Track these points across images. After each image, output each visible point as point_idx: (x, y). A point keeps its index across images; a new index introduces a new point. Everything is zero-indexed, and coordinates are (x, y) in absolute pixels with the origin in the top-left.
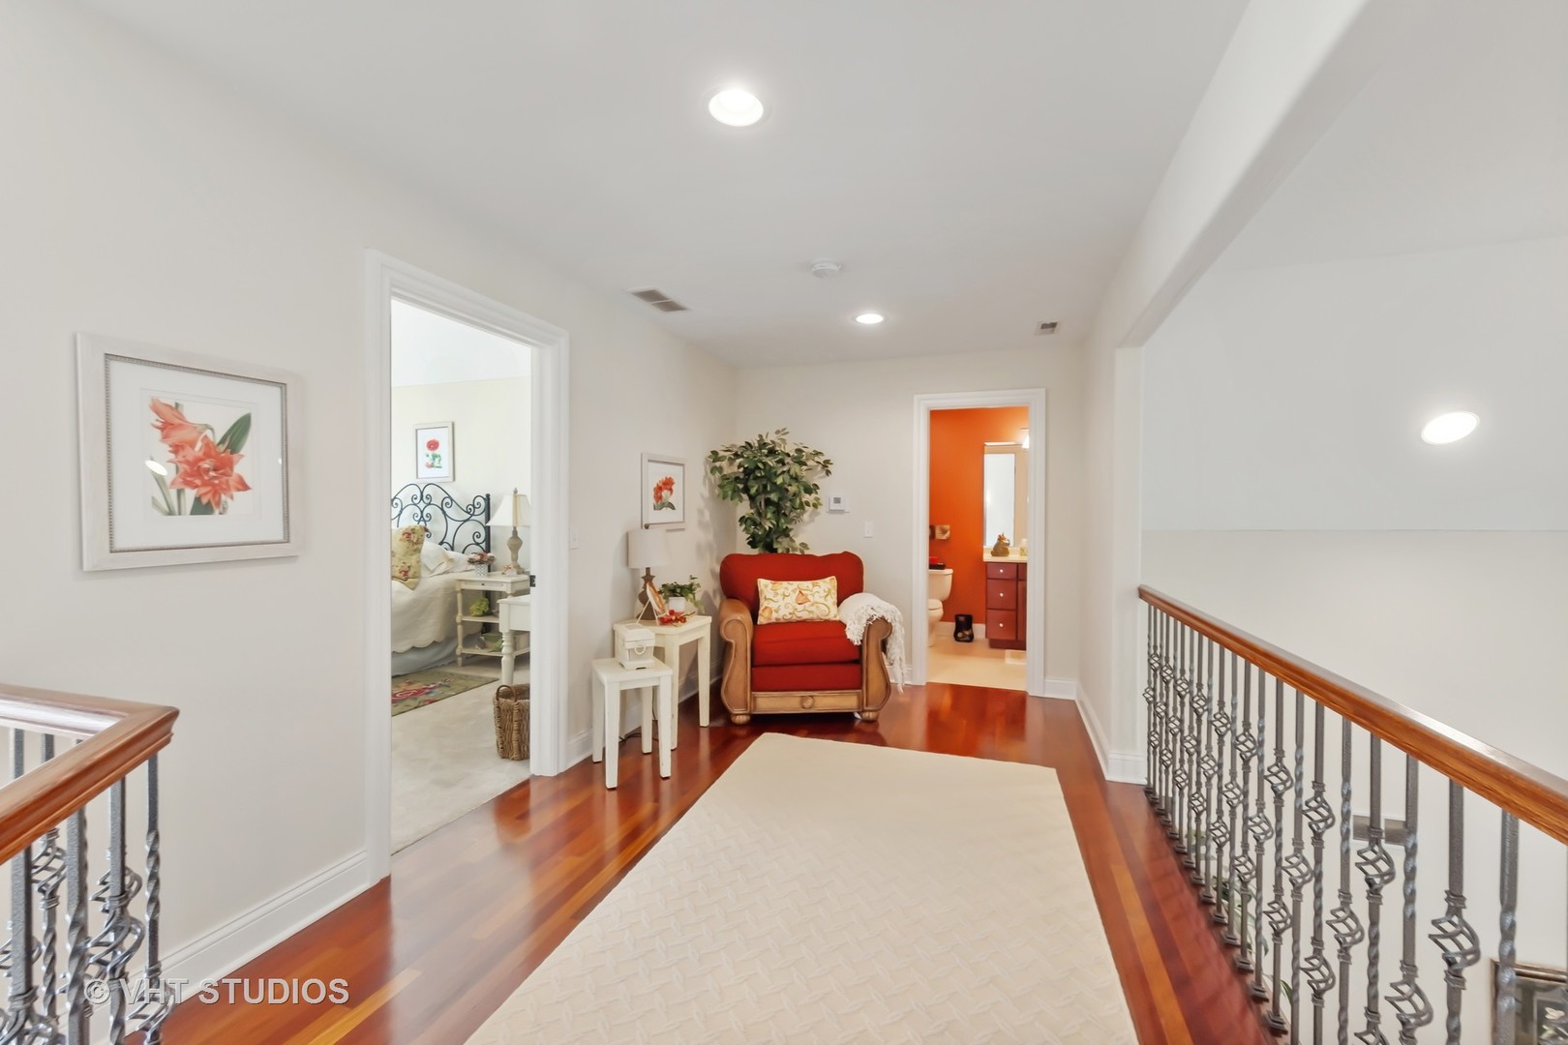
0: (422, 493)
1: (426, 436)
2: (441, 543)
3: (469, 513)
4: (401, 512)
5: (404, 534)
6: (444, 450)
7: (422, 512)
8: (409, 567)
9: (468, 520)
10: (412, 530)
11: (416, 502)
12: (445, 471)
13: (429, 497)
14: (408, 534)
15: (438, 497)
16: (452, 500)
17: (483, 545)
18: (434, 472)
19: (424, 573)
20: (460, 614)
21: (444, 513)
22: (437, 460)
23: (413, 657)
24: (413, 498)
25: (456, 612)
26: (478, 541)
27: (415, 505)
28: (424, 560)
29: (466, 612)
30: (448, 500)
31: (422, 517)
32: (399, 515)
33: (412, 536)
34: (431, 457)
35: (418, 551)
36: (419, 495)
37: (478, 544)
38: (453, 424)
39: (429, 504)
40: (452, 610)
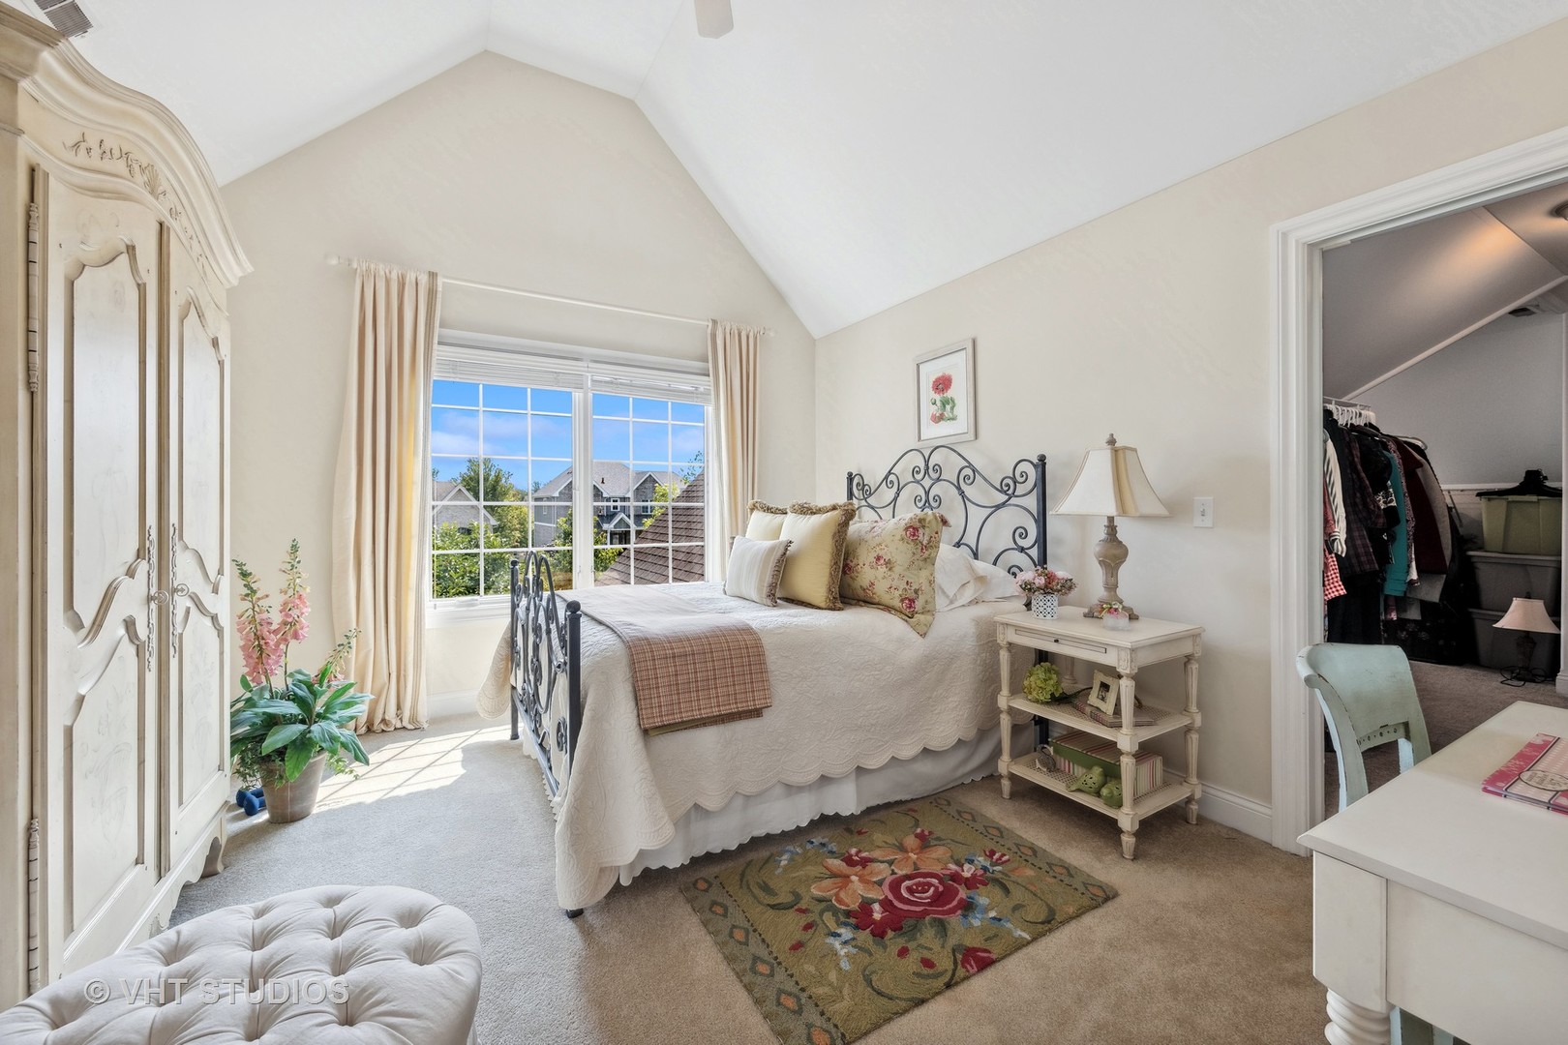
0: (927, 462)
1: (931, 372)
2: (958, 545)
3: (1005, 492)
4: (898, 494)
5: (907, 529)
6: (959, 391)
7: (927, 493)
8: (916, 592)
9: (1003, 505)
10: (920, 521)
11: (919, 477)
12: (961, 424)
13: (938, 468)
14: (913, 530)
15: (951, 465)
16: (974, 471)
17: (1034, 552)
18: (944, 429)
19: (940, 602)
20: (1005, 691)
21: (962, 493)
22: (948, 407)
23: (927, 767)
24: (915, 471)
25: (999, 689)
26: (1022, 543)
27: (918, 482)
28: (940, 578)
29: (1016, 690)
30: (968, 471)
31: (927, 501)
32: (895, 499)
33: (921, 531)
34: (938, 403)
35: (930, 561)
36: (922, 465)
37: (1022, 550)
38: (974, 342)
39: (938, 480)
40: (989, 681)
